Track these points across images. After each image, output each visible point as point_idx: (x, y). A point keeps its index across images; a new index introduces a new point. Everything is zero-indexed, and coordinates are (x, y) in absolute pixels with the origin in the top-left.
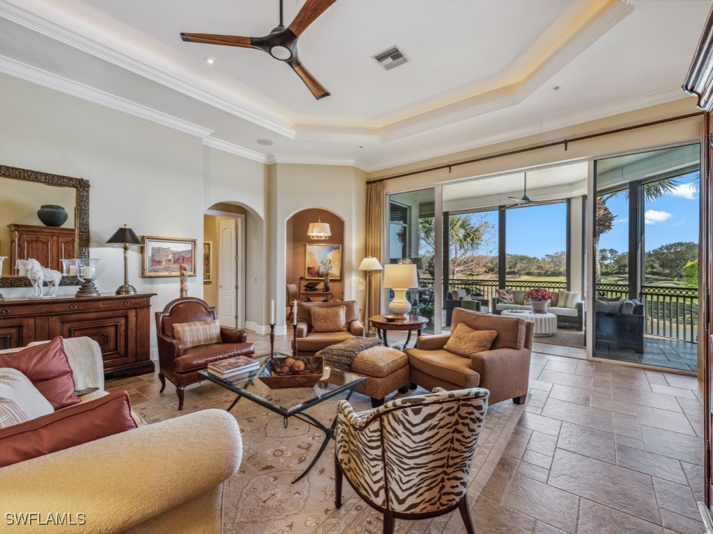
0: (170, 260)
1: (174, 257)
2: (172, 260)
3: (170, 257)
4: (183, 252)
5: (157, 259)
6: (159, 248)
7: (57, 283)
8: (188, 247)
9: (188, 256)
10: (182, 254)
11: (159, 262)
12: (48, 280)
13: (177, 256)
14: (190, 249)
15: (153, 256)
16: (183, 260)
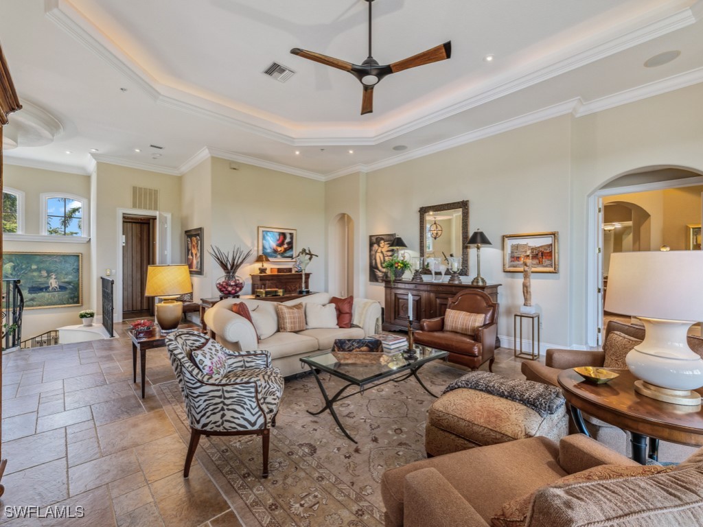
0: (528, 256)
1: (532, 252)
2: (531, 256)
3: (528, 253)
4: (541, 247)
5: (516, 255)
6: (518, 245)
7: (443, 273)
8: (548, 241)
9: (548, 251)
10: (541, 249)
11: (518, 258)
12: (437, 271)
13: (535, 252)
14: (551, 243)
15: (512, 252)
16: (542, 256)
